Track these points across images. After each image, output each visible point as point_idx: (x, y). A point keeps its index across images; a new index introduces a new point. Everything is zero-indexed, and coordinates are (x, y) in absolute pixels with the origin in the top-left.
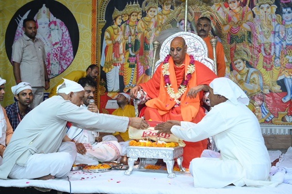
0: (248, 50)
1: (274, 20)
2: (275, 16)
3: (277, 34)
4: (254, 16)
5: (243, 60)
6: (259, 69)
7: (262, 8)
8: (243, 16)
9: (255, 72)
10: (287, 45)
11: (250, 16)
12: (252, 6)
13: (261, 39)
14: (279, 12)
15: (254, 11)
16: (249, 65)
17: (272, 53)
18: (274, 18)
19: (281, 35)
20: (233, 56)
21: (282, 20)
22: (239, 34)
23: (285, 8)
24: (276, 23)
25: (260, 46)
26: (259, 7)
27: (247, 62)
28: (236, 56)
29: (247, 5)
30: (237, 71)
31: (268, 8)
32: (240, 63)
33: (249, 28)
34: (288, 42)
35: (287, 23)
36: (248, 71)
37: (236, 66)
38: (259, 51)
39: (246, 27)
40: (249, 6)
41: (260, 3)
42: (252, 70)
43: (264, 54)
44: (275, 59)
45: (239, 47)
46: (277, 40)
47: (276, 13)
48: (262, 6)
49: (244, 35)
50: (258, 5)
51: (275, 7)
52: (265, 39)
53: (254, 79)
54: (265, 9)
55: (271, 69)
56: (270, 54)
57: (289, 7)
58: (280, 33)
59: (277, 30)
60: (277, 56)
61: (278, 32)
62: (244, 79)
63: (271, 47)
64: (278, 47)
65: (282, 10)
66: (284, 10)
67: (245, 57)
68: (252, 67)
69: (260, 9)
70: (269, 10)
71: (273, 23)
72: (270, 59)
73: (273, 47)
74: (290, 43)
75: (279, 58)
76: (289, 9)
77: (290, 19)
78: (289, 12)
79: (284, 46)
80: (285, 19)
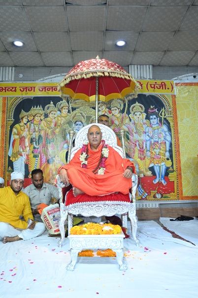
0: (127, 145)
1: (144, 124)
2: (145, 121)
3: (147, 134)
4: (130, 120)
6: (136, 159)
7: (136, 115)
8: (122, 121)
10: (155, 142)
11: (127, 120)
12: (129, 113)
13: (136, 137)
14: (148, 118)
15: (130, 117)
16: (128, 156)
19: (150, 135)
21: (150, 123)
23: (152, 115)
24: (146, 126)
25: (136, 142)
26: (134, 114)
27: (127, 153)
29: (125, 112)
31: (140, 115)
33: (127, 129)
34: (155, 140)
35: (153, 126)
38: (135, 146)
39: (125, 128)
40: (127, 113)
41: (134, 111)
42: (131, 160)
43: (139, 148)
44: (147, 151)
46: (148, 138)
47: (146, 119)
48: (136, 113)
50: (132, 113)
51: (145, 115)
52: (139, 137)
54: (138, 116)
55: (144, 159)
56: (143, 148)
57: (154, 115)
58: (149, 133)
59: (147, 131)
60: (148, 149)
63: (143, 143)
64: (148, 143)
66: (151, 117)
69: (134, 116)
70: (141, 117)
71: (144, 126)
72: (143, 152)
73: (145, 143)
74: (157, 140)
75: (149, 151)
76: (155, 116)
77: (155, 123)
78: (155, 119)
79: (153, 143)
80: (152, 123)
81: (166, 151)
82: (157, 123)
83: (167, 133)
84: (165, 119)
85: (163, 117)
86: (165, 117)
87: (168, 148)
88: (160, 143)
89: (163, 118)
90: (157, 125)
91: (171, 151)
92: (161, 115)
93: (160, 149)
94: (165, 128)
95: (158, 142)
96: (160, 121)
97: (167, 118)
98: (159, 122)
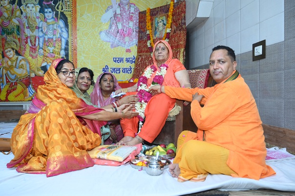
0: (17, 41)
1: (38, 18)
2: (38, 14)
3: (40, 29)
4: (22, 13)
5: (13, 49)
6: (26, 57)
7: (28, 7)
8: (12, 13)
9: (23, 59)
10: (49, 38)
11: (18, 13)
12: (20, 4)
13: (28, 32)
14: (42, 11)
15: (22, 9)
16: (18, 53)
17: (37, 45)
18: (38, 16)
19: (43, 30)
20: (5, 46)
21: (45, 17)
22: (10, 27)
23: (47, 8)
24: (40, 20)
25: (27, 38)
26: (26, 6)
27: (16, 50)
28: (6, 45)
29: (16, 4)
30: (8, 58)
31: (33, 7)
32: (10, 51)
33: (17, 23)
34: (49, 36)
35: (48, 21)
36: (17, 58)
37: (7, 54)
38: (27, 43)
39: (15, 21)
40: (18, 4)
41: (26, 2)
42: (20, 58)
43: (30, 45)
44: (39, 49)
45: (9, 38)
46: (41, 34)
47: (40, 12)
48: (28, 5)
49: (14, 28)
50: (24, 4)
51: (39, 7)
52: (31, 33)
53: (22, 65)
54: (31, 8)
55: (36, 57)
56: (35, 45)
57: (49, 8)
58: (43, 28)
59: (40, 26)
60: (41, 46)
61: (42, 28)
62: (14, 65)
63: (35, 39)
64: (41, 40)
65: (44, 10)
66: (46, 10)
67: (15, 47)
68: (20, 55)
69: (27, 8)
70: (34, 9)
71: (37, 20)
72: (35, 49)
73: (37, 39)
74: (51, 36)
75: (42, 48)
76: (50, 10)
77: (50, 17)
78: (50, 12)
79: (46, 39)
80: (47, 17)
81: (61, 50)
82: (53, 18)
83: (64, 30)
84: (62, 13)
85: (59, 11)
86: (62, 11)
87: (64, 46)
88: (54, 39)
89: (59, 13)
90: (52, 20)
91: (66, 49)
92: (58, 8)
93: (55, 47)
94: (61, 23)
95: (52, 39)
96: (57, 15)
97: (65, 13)
98: (54, 16)
